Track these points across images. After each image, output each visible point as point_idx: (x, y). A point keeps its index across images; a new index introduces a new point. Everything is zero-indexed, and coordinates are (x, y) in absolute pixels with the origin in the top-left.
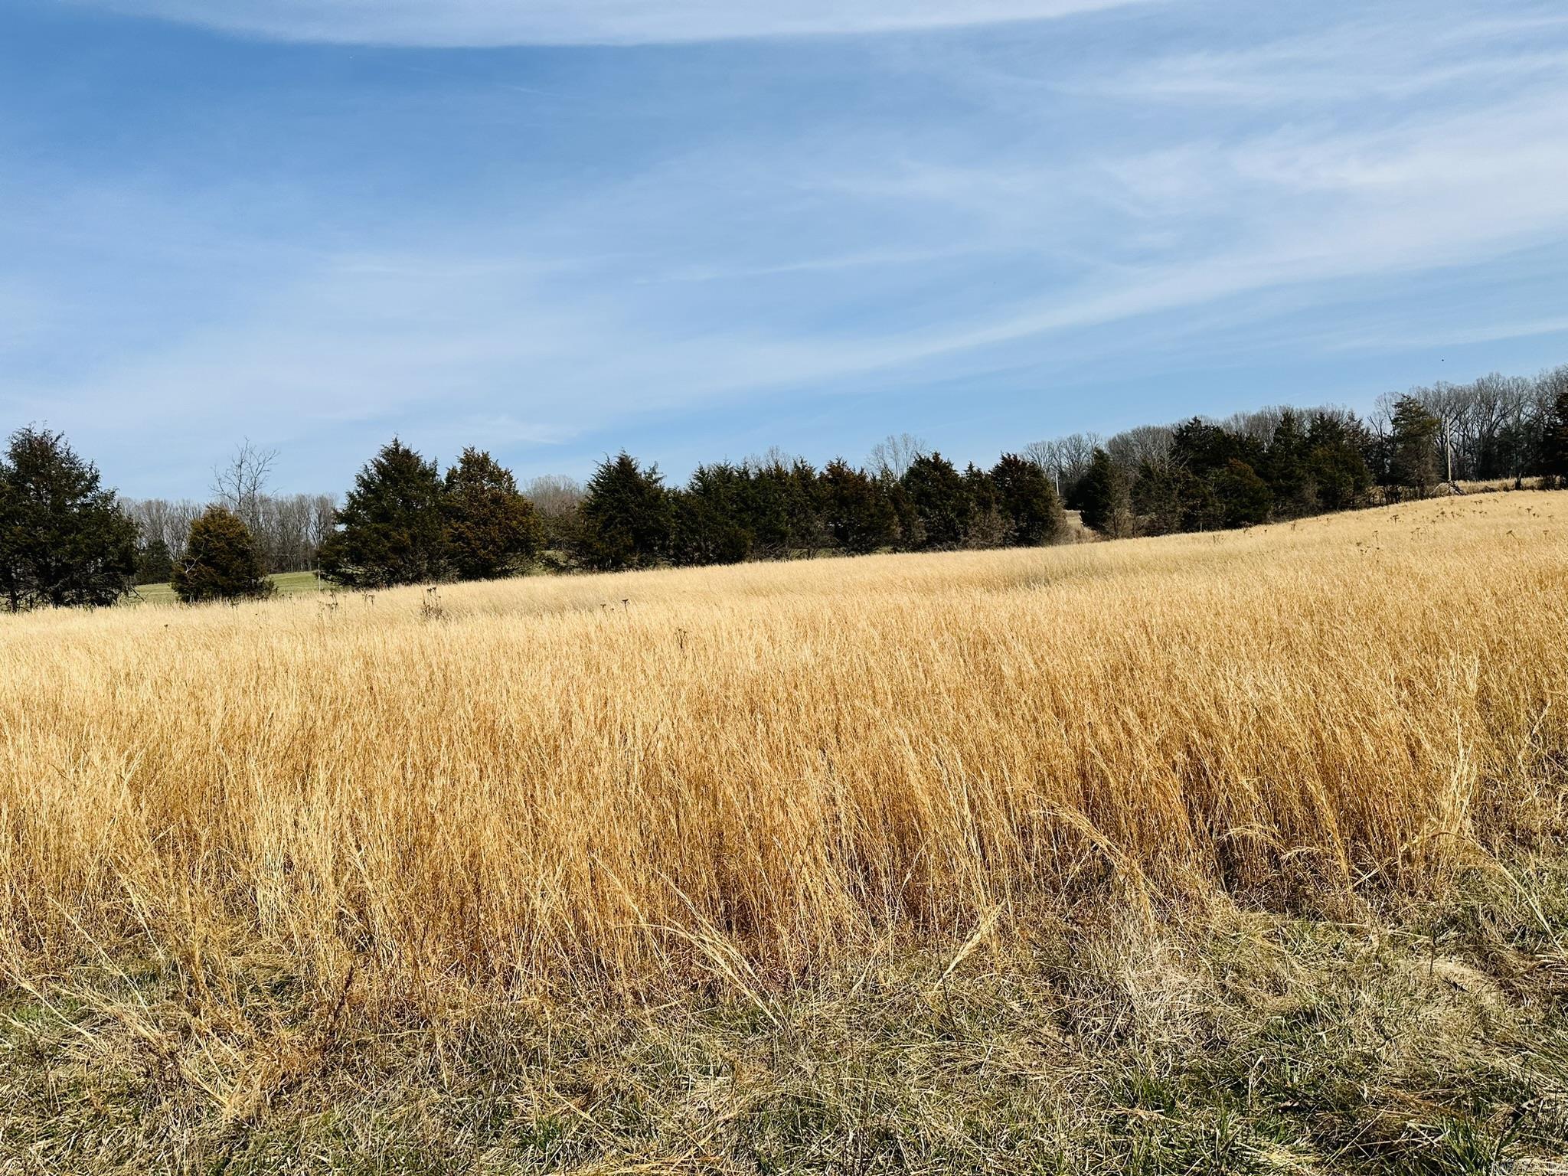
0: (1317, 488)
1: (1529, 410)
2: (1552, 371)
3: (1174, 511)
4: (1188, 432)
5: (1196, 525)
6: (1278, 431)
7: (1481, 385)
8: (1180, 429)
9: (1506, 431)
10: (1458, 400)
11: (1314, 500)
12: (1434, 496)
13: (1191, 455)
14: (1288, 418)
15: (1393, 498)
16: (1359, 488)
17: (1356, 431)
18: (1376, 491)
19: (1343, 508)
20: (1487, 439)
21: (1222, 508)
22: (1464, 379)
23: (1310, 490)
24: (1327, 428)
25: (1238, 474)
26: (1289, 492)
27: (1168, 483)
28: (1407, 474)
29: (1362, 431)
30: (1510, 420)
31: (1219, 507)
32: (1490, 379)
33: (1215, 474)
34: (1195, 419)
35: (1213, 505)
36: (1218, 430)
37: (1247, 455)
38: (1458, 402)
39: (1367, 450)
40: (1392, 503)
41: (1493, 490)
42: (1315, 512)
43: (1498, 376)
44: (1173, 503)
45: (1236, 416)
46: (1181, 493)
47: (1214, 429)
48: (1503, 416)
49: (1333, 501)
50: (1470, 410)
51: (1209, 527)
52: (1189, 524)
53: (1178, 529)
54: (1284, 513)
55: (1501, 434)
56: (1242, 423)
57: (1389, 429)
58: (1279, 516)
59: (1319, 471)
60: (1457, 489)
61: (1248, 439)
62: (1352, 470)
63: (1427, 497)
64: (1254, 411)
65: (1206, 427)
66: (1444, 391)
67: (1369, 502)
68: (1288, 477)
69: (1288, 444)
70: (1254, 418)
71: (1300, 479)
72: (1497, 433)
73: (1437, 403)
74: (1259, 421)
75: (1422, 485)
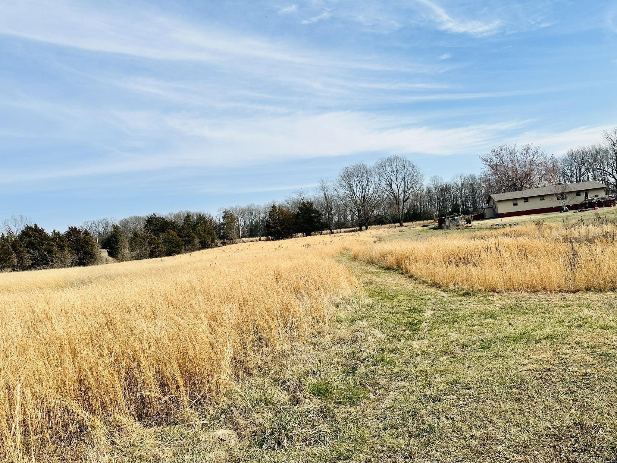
0: (199, 240)
1: (262, 215)
2: (267, 204)
3: (146, 250)
4: (151, 219)
5: (155, 255)
6: (185, 220)
7: (249, 206)
8: (148, 218)
9: (256, 222)
10: (242, 211)
11: (198, 245)
12: (236, 243)
13: (152, 228)
14: (188, 216)
15: (224, 244)
16: (213, 241)
17: (211, 221)
18: (219, 242)
19: (208, 248)
20: (251, 224)
21: (165, 248)
22: (244, 205)
23: (197, 241)
24: (202, 219)
25: (171, 235)
26: (189, 242)
27: (144, 239)
28: (228, 236)
29: (213, 221)
30: (257, 218)
31: (164, 248)
32: (251, 205)
33: (162, 235)
34: (154, 214)
35: (162, 247)
36: (163, 219)
37: (174, 228)
38: (242, 212)
39: (215, 228)
40: (224, 245)
41: (253, 241)
42: (199, 249)
43: (253, 204)
44: (146, 247)
45: (170, 213)
46: (149, 243)
47: (161, 218)
48: (255, 217)
49: (204, 245)
50: (246, 215)
51: (160, 256)
52: (152, 255)
53: (148, 257)
54: (188, 250)
55: (255, 223)
56: (172, 216)
57: (222, 221)
58: (186, 251)
59: (200, 234)
60: (243, 241)
61: (174, 222)
62: (210, 234)
63: (234, 244)
64: (177, 212)
65: (158, 217)
66: (238, 209)
67: (216, 245)
68: (189, 236)
69: (188, 224)
70: (176, 214)
71: (193, 237)
72: (254, 223)
73: (236, 212)
74: (178, 216)
75: (232, 240)
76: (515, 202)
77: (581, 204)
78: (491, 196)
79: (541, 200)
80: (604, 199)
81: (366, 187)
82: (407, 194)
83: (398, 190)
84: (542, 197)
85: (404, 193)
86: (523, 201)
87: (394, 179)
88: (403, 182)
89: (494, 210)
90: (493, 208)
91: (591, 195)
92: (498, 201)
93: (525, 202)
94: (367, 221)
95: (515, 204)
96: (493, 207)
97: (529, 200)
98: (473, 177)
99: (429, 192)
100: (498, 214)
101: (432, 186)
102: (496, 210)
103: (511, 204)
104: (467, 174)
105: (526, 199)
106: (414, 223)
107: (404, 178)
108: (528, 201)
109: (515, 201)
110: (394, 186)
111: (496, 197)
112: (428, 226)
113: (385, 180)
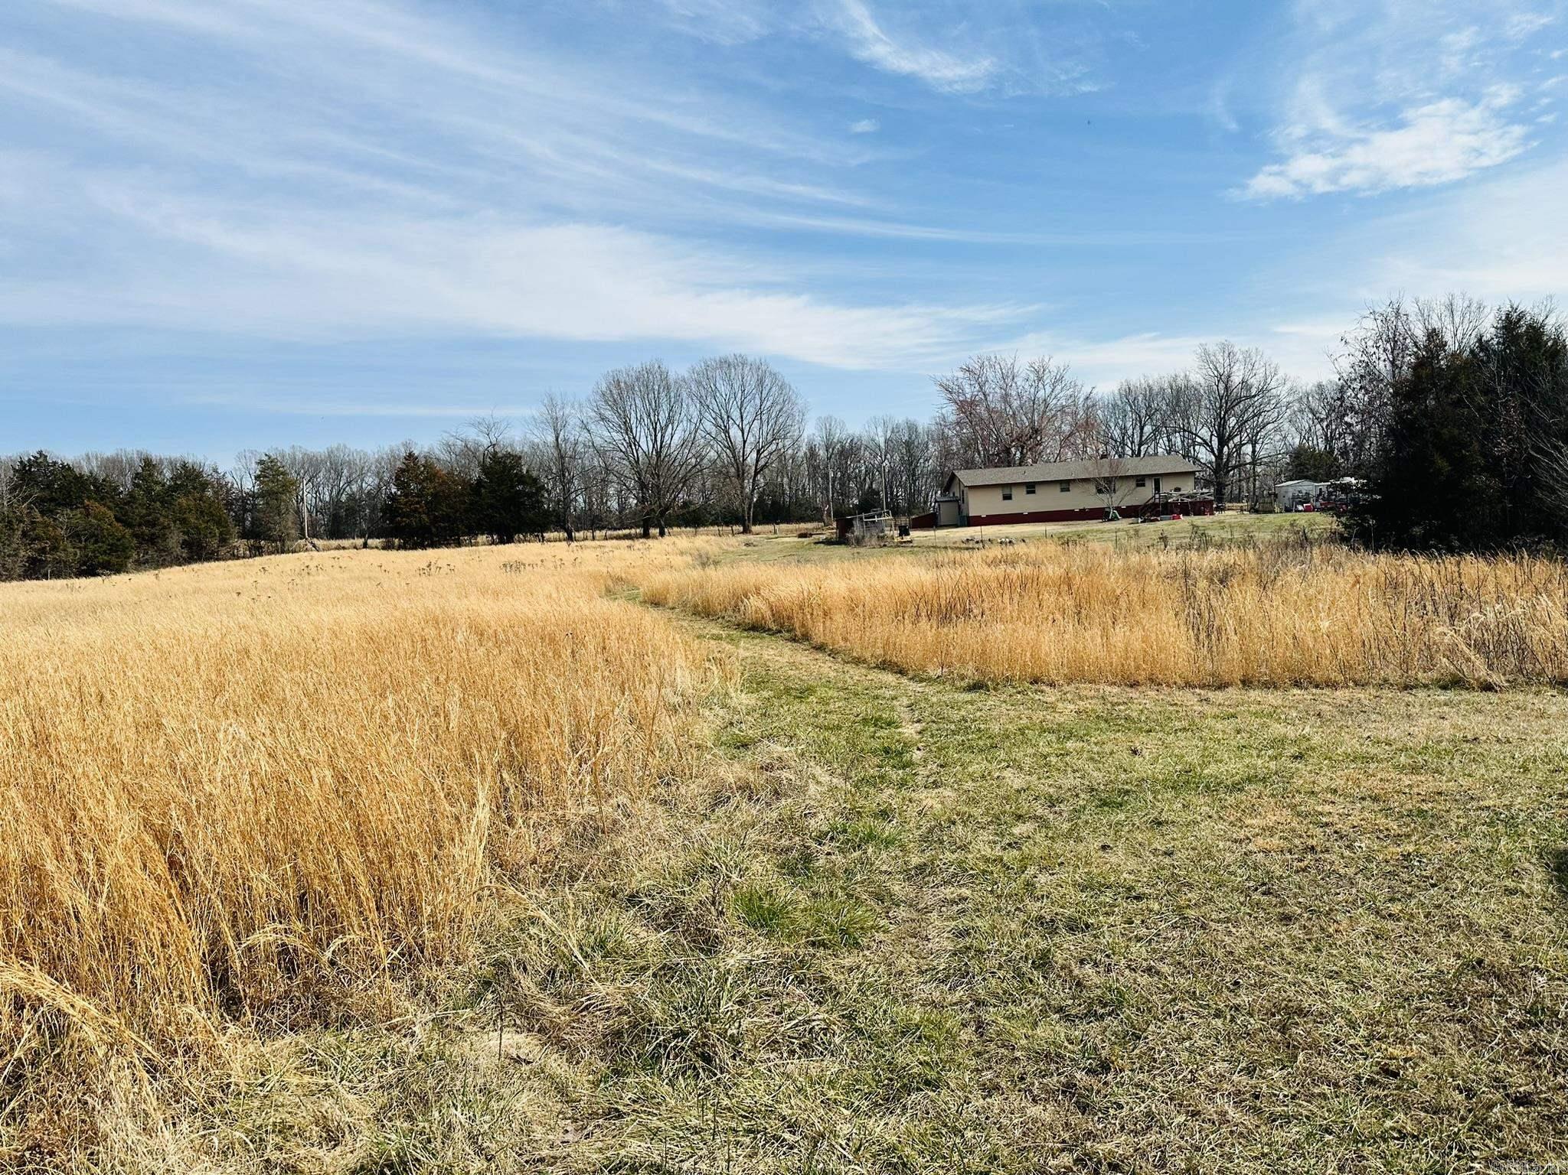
0: (183, 537)
1: (370, 482)
2: (387, 449)
3: (16, 555)
4: (31, 466)
5: (42, 571)
6: (137, 475)
7: (330, 453)
8: (21, 462)
9: (351, 497)
10: (311, 465)
11: (178, 550)
12: (294, 552)
13: (37, 493)
14: (148, 463)
15: (257, 551)
16: (223, 541)
17: (221, 486)
18: (241, 544)
19: (208, 559)
20: (336, 503)
21: (75, 554)
22: (318, 447)
23: (175, 539)
24: (190, 478)
25: (95, 518)
26: (152, 540)
27: (10, 522)
28: (270, 529)
29: (226, 484)
30: (355, 487)
31: (71, 552)
32: (337, 449)
33: (65, 516)
34: (40, 453)
35: (65, 550)
36: (67, 468)
37: (102, 499)
38: (312, 466)
39: (229, 505)
40: (255, 556)
41: (344, 548)
42: (180, 561)
43: (345, 447)
44: (14, 546)
45: (87, 455)
46: (24, 534)
47: (64, 467)
48: (349, 483)
49: (197, 552)
50: (321, 474)
51: (57, 575)
52: (34, 570)
53: (20, 576)
54: (146, 562)
55: (348, 499)
56: (94, 464)
57: (249, 485)
58: (141, 565)
59: (184, 521)
60: (314, 546)
61: (104, 480)
62: (219, 523)
63: (288, 552)
64: (109, 452)
65: (55, 463)
66: (299, 456)
67: (233, 555)
68: (153, 524)
69: (148, 491)
70: (108, 459)
71: (164, 528)
72: (344, 498)
73: (293, 464)
74: (113, 464)
75: (283, 541)
76: (1007, 492)
77: (1145, 505)
78: (956, 473)
79: (1062, 490)
80: (1192, 497)
81: (664, 429)
82: (766, 453)
83: (745, 442)
84: (1065, 485)
85: (758, 451)
86: (1024, 490)
87: (735, 414)
88: (757, 423)
89: (959, 506)
90: (959, 503)
91: (1166, 487)
92: (971, 487)
93: (1028, 492)
94: (662, 513)
95: (1007, 497)
96: (957, 501)
97: (1038, 489)
98: (912, 428)
99: (812, 453)
100: (968, 517)
101: (818, 441)
102: (963, 507)
103: (998, 495)
104: (900, 418)
105: (1031, 487)
106: (777, 527)
107: (759, 413)
108: (1034, 492)
109: (1007, 490)
110: (735, 432)
111: (966, 477)
112: (811, 535)
113: (714, 415)
